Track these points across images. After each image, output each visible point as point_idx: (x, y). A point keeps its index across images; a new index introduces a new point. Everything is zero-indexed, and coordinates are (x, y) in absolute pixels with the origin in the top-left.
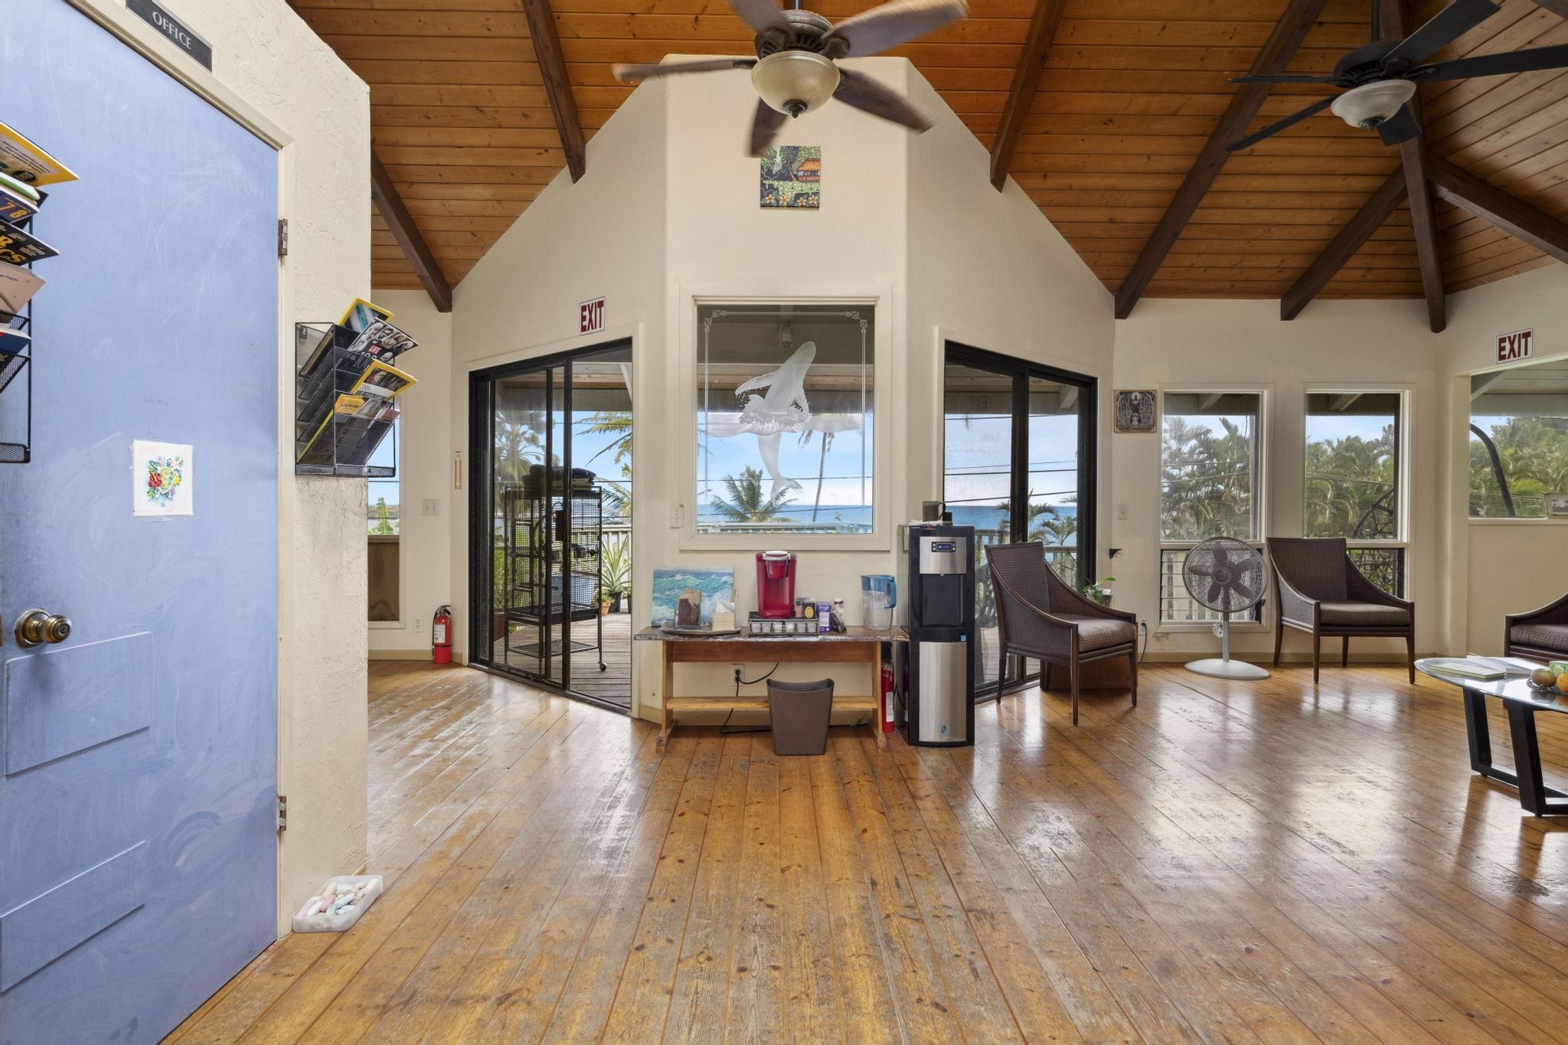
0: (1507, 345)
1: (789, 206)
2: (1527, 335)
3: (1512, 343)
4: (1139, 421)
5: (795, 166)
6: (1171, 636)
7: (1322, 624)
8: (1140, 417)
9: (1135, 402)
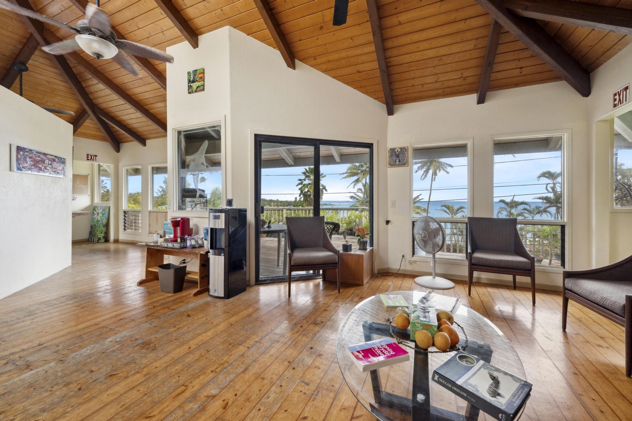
0: (617, 97)
1: (196, 91)
3: (620, 95)
4: (399, 161)
5: (196, 77)
6: (417, 263)
7: (473, 264)
8: (399, 160)
9: (397, 153)
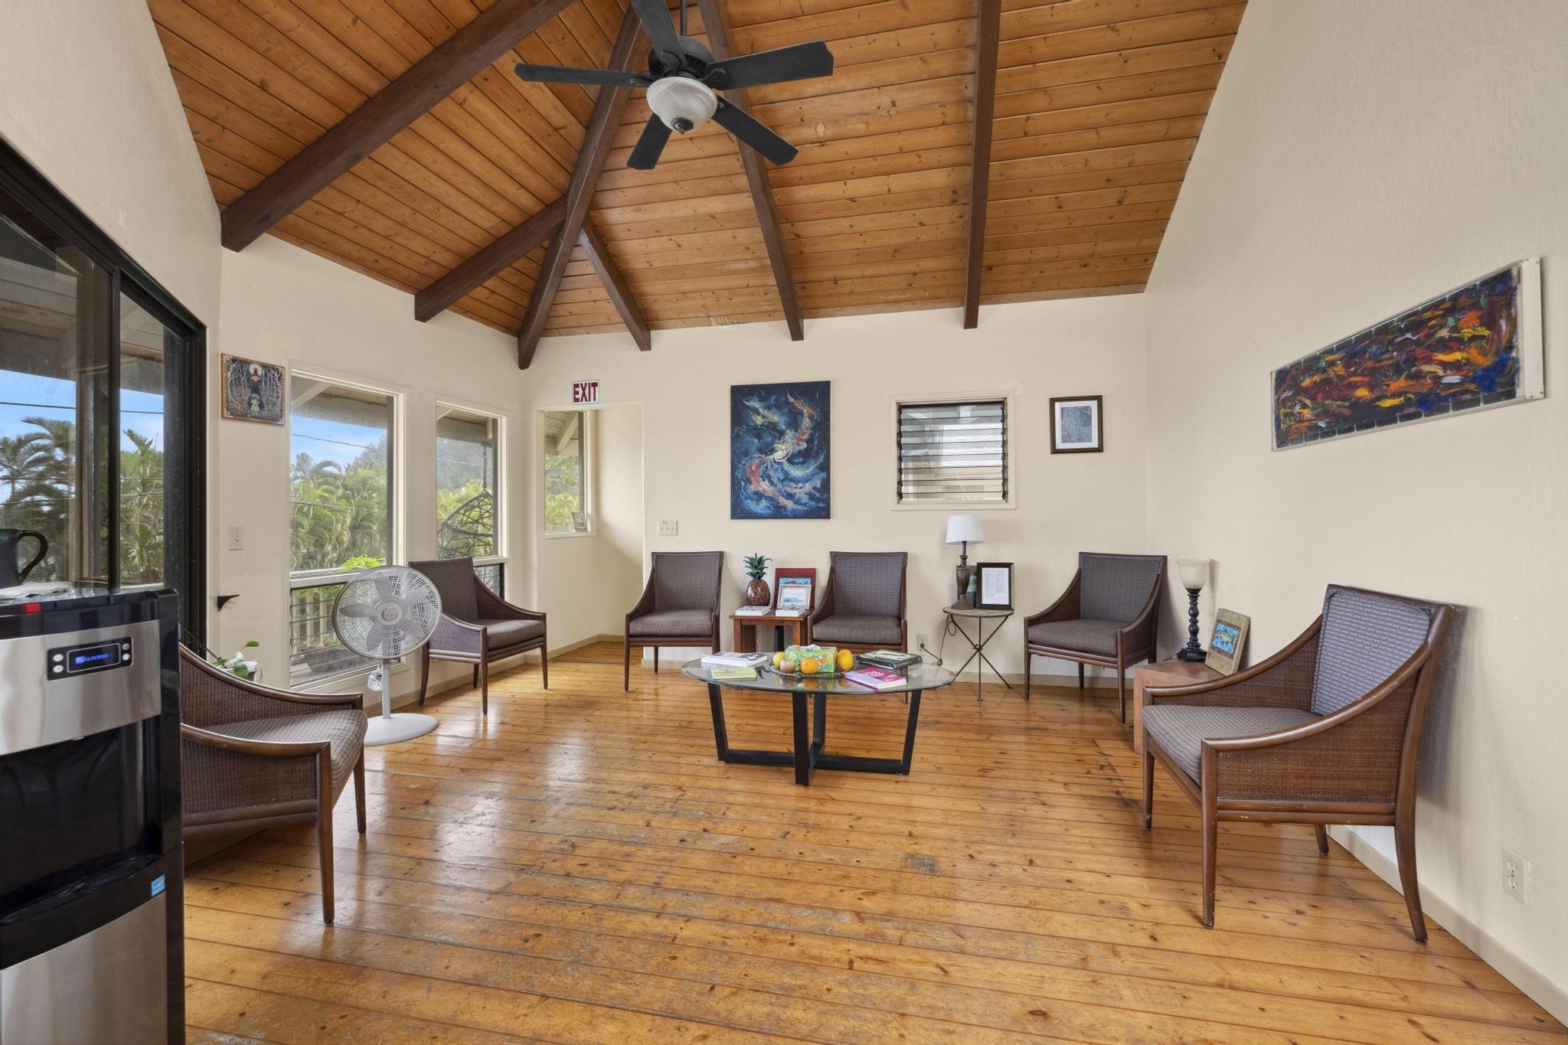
0: (580, 389)
2: (595, 385)
3: (584, 389)
4: (261, 406)
8: (261, 400)
9: (255, 379)
